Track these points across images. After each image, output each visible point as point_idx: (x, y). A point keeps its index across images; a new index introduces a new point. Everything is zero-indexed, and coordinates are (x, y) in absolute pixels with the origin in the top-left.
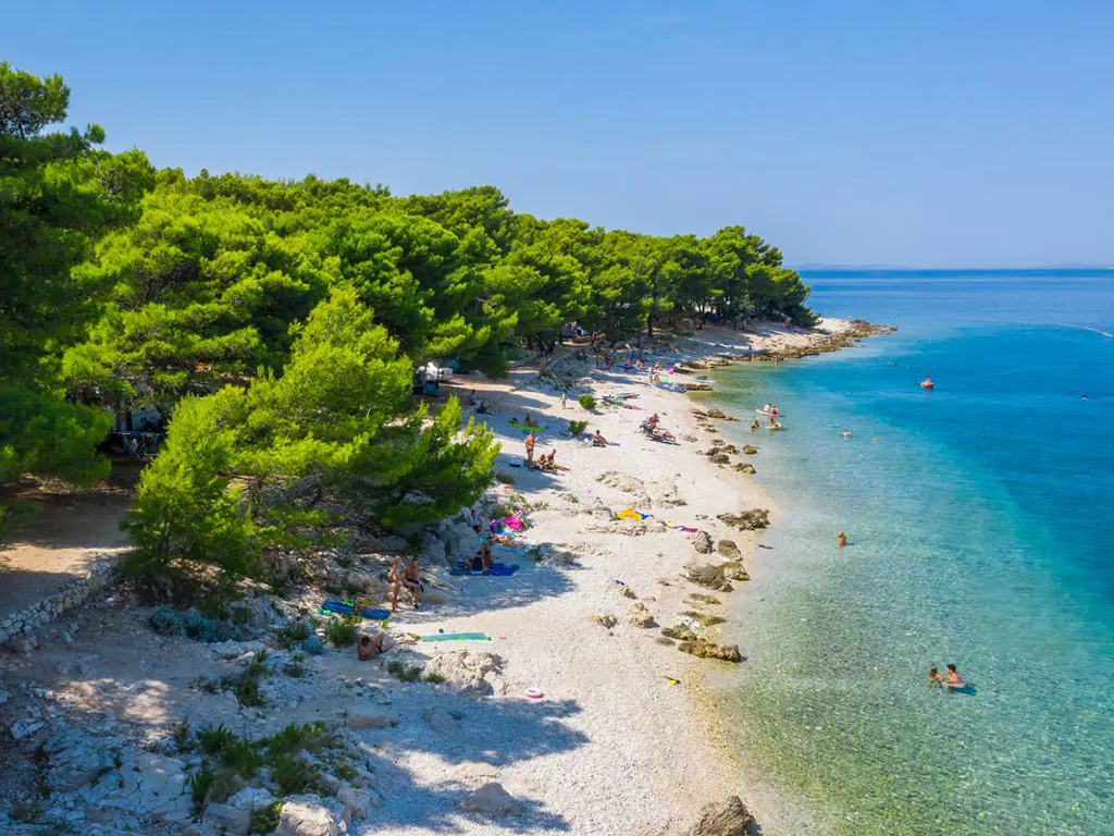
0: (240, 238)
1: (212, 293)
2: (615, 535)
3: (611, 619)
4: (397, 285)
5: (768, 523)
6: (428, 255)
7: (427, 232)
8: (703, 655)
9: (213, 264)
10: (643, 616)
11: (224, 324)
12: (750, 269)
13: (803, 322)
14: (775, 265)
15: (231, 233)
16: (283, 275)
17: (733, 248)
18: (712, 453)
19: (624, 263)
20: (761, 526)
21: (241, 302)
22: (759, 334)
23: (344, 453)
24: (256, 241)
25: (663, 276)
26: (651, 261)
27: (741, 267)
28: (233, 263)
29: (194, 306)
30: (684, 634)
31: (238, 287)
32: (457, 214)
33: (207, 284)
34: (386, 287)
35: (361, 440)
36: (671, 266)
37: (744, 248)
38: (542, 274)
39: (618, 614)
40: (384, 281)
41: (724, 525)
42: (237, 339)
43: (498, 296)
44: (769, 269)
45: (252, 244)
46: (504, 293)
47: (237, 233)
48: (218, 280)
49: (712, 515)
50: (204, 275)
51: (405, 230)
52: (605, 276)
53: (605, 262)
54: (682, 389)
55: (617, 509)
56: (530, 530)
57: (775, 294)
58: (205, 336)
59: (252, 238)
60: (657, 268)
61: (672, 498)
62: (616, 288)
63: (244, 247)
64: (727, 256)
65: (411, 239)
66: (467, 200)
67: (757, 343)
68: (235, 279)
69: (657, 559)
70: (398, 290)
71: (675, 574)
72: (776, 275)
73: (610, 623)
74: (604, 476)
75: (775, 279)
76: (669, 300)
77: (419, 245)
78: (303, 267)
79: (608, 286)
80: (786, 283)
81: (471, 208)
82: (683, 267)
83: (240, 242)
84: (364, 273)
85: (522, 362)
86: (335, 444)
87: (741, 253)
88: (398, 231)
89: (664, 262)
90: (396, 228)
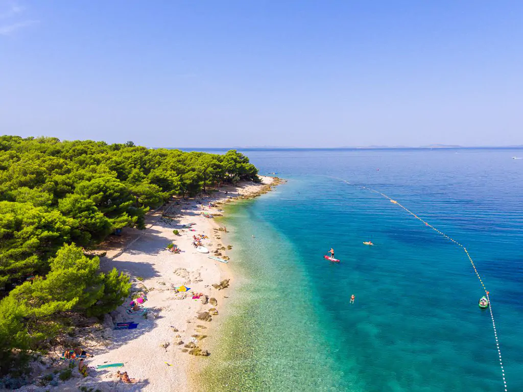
0: (32, 221)
1: (19, 244)
2: (175, 300)
3: (167, 344)
4: (97, 219)
5: (228, 285)
6: (114, 193)
7: (113, 185)
8: (196, 355)
9: (20, 233)
10: (179, 340)
11: (24, 255)
12: (238, 165)
13: (257, 182)
14: (247, 163)
15: (27, 218)
16: (48, 232)
17: (232, 159)
18: (217, 252)
19: (193, 170)
20: (226, 287)
21: (30, 247)
22: (242, 188)
23: (69, 305)
24: (37, 221)
25: (207, 173)
26: (203, 168)
27: (235, 165)
28: (28, 232)
29: (12, 250)
30: (192, 346)
31: (29, 242)
32: (130, 161)
33: (17, 240)
34: (93, 221)
35: (76, 299)
36: (210, 169)
37: (236, 158)
38: (159, 187)
39: (170, 341)
40: (92, 218)
41: (214, 288)
42: (29, 261)
43: (144, 196)
44: (244, 165)
45: (36, 222)
46: (146, 195)
47: (30, 219)
48: (21, 239)
49: (210, 285)
50: (16, 237)
51: (104, 186)
52: (186, 175)
53: (186, 170)
54: (212, 216)
55: (178, 287)
56: (146, 302)
57: (248, 173)
58: (17, 260)
59: (36, 220)
60: (205, 170)
61: (197, 279)
62: (190, 180)
63: (32, 224)
64: (230, 162)
65: (107, 188)
66: (134, 155)
67: (240, 191)
68: (28, 238)
69: (188, 310)
70: (98, 220)
71: (193, 317)
72: (247, 166)
73: (166, 346)
74: (176, 271)
75: (247, 168)
76: (210, 181)
77: (110, 190)
78: (57, 225)
79: (188, 179)
80: (250, 169)
81: (135, 158)
82: (214, 169)
83: (31, 222)
84: (84, 216)
85: (157, 210)
86: (65, 301)
87: (235, 161)
88: (102, 186)
89: (208, 167)
90: (101, 185)
